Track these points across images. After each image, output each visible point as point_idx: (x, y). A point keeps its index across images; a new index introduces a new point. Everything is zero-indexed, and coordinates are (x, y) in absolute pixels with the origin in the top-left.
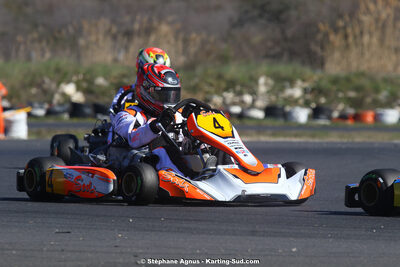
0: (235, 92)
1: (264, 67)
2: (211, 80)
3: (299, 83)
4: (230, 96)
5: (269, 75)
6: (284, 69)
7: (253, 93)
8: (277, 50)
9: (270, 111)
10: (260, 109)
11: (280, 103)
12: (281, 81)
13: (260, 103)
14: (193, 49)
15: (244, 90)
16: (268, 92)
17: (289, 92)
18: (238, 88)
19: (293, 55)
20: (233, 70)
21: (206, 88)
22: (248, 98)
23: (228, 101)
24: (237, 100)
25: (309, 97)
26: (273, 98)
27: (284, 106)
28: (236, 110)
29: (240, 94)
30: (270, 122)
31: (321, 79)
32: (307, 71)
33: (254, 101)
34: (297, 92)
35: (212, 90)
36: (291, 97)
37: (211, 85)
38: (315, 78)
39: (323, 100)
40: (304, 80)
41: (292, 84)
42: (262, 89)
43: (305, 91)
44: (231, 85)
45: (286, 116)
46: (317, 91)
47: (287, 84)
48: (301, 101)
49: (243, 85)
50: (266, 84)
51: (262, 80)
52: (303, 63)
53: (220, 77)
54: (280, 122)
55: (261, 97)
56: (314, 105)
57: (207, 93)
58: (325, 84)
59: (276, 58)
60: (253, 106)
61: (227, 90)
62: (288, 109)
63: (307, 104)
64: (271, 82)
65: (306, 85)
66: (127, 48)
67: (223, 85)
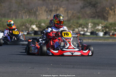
0: (82, 27)
1: (90, 20)
2: (75, 24)
3: (101, 25)
4: (80, 29)
5: (92, 23)
6: (96, 21)
7: (87, 28)
8: (94, 15)
9: (92, 33)
10: (89, 32)
11: (95, 31)
12: (95, 24)
13: (89, 31)
14: (70, 15)
15: (85, 27)
16: (91, 27)
17: (97, 27)
18: (83, 26)
19: (99, 17)
20: (81, 21)
21: (74, 26)
22: (86, 29)
23: (80, 30)
24: (82, 30)
25: (103, 29)
26: (93, 29)
27: (96, 32)
28: (82, 33)
29: (83, 28)
30: (92, 36)
31: (107, 24)
32: (103, 21)
33: (87, 30)
34: (100, 28)
35: (75, 27)
36: (98, 29)
37: (75, 26)
38: (105, 23)
39: (107, 30)
40: (102, 24)
41: (98, 25)
42: (90, 27)
43: (102, 27)
44: (81, 26)
45: (97, 34)
46: (106, 27)
47: (97, 25)
48: (101, 30)
49: (84, 26)
50: (91, 25)
51: (90, 24)
52: (102, 19)
53: (77, 23)
54: (95, 36)
55: (89, 29)
56: (105, 31)
57: (74, 28)
58: (108, 25)
59: (94, 18)
60: (87, 32)
61: (79, 27)
62: (97, 32)
63: (103, 31)
64: (92, 24)
65: (102, 25)
66: (50, 15)
67: (78, 25)
